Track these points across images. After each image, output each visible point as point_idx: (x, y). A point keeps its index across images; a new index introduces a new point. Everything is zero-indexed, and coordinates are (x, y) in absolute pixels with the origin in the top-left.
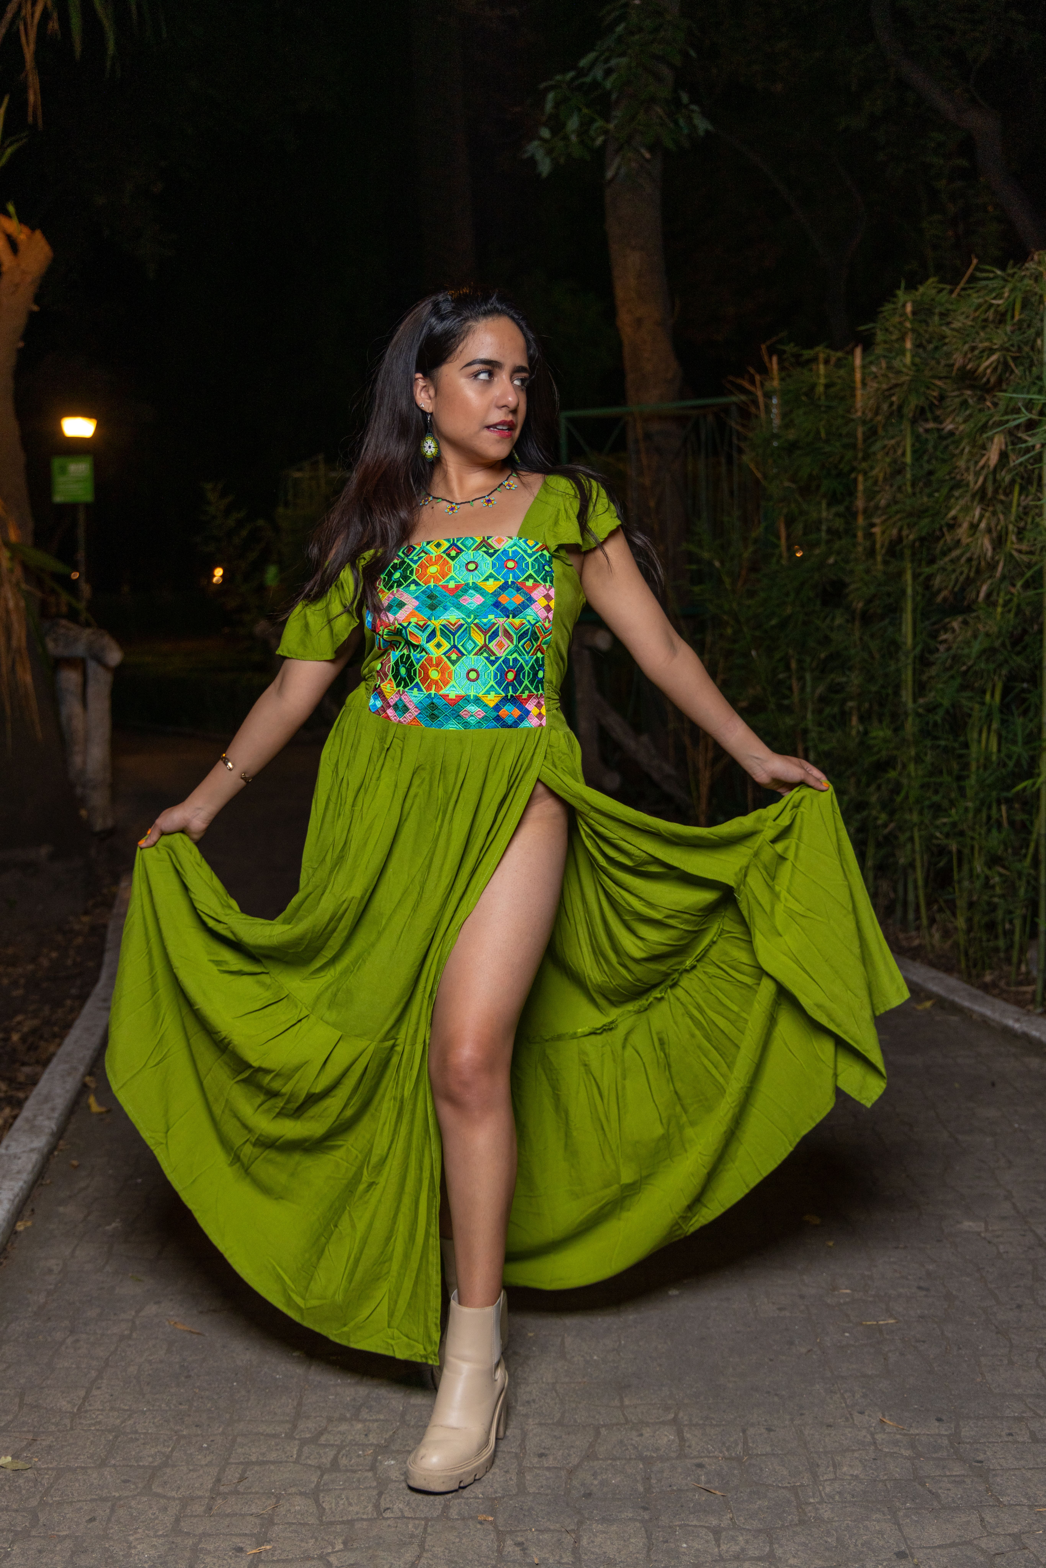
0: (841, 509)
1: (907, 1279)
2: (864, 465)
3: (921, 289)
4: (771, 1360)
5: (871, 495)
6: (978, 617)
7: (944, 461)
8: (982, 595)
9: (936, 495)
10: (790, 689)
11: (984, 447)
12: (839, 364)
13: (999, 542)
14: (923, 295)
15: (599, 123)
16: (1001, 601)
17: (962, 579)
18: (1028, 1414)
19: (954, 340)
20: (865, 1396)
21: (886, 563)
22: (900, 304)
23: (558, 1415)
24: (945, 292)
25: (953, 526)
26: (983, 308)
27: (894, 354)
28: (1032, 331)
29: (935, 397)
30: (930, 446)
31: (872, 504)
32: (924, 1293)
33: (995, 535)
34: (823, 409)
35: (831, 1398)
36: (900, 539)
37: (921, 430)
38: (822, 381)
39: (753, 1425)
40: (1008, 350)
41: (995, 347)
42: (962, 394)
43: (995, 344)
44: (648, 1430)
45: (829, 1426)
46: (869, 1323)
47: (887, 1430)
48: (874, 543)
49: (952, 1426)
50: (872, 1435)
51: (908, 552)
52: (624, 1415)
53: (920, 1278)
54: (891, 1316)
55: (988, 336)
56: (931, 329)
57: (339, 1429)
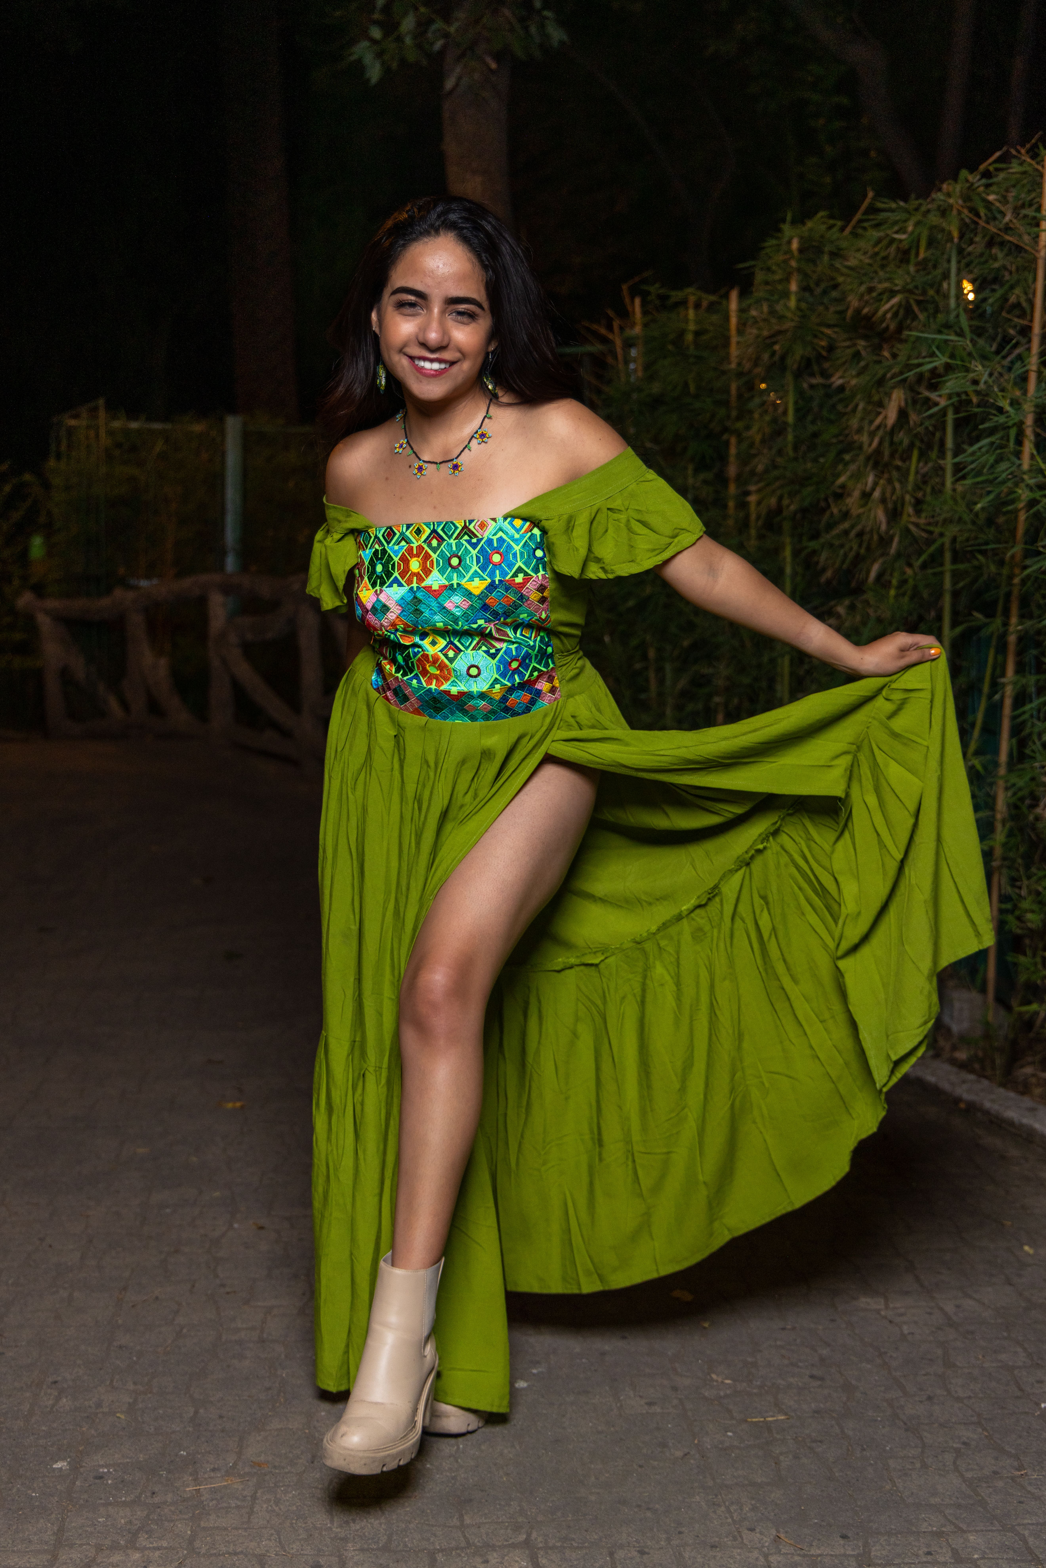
0: (709, 475)
1: (798, 1367)
2: (739, 425)
3: (810, 224)
4: (641, 1466)
5: (745, 459)
6: (867, 602)
7: (831, 422)
8: (873, 574)
9: (822, 460)
10: (647, 680)
11: (880, 404)
12: (712, 308)
13: (894, 514)
14: (811, 230)
15: (439, 25)
16: (894, 582)
17: (852, 555)
18: (948, 1528)
19: (849, 280)
20: (754, 1509)
21: (761, 537)
22: (786, 239)
23: (384, 1539)
24: (835, 229)
25: (839, 496)
26: (885, 242)
27: (776, 297)
28: (939, 271)
29: (823, 347)
30: (815, 404)
31: (748, 469)
32: (819, 1383)
33: (890, 506)
34: (691, 360)
35: (715, 1512)
36: (779, 510)
37: (805, 385)
38: (692, 327)
39: (622, 1547)
40: (910, 292)
41: (897, 288)
42: (855, 345)
43: (896, 285)
44: (495, 1554)
45: (713, 1547)
46: (754, 1420)
47: (783, 1551)
48: (747, 517)
49: (860, 1544)
50: (766, 1556)
51: (787, 526)
52: (465, 1536)
53: (813, 1365)
54: (781, 1411)
55: (888, 275)
56: (819, 269)
57: (111, 1560)
